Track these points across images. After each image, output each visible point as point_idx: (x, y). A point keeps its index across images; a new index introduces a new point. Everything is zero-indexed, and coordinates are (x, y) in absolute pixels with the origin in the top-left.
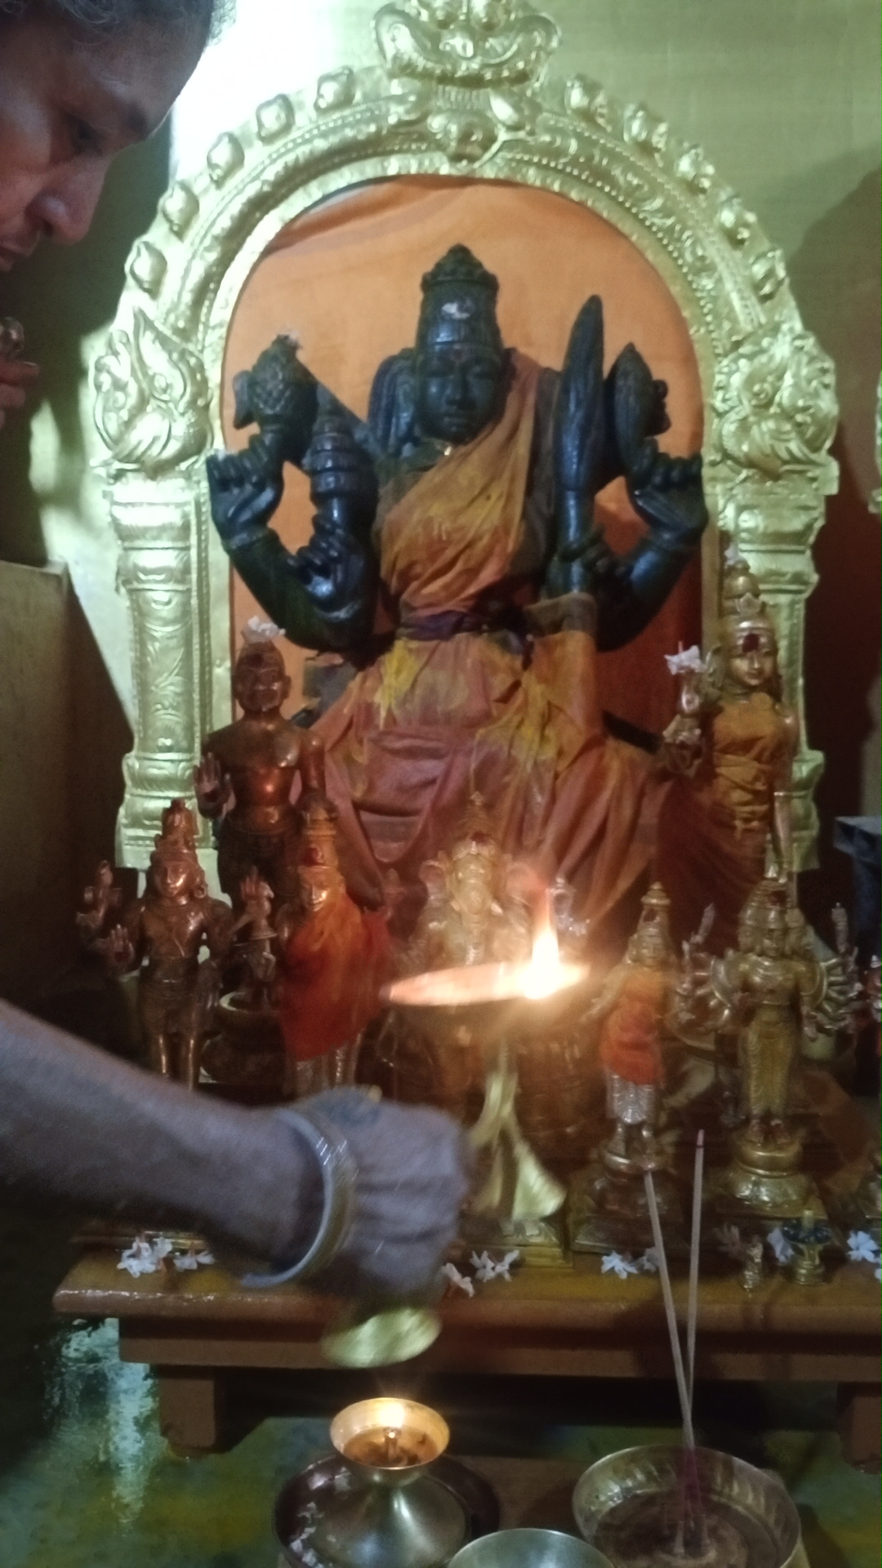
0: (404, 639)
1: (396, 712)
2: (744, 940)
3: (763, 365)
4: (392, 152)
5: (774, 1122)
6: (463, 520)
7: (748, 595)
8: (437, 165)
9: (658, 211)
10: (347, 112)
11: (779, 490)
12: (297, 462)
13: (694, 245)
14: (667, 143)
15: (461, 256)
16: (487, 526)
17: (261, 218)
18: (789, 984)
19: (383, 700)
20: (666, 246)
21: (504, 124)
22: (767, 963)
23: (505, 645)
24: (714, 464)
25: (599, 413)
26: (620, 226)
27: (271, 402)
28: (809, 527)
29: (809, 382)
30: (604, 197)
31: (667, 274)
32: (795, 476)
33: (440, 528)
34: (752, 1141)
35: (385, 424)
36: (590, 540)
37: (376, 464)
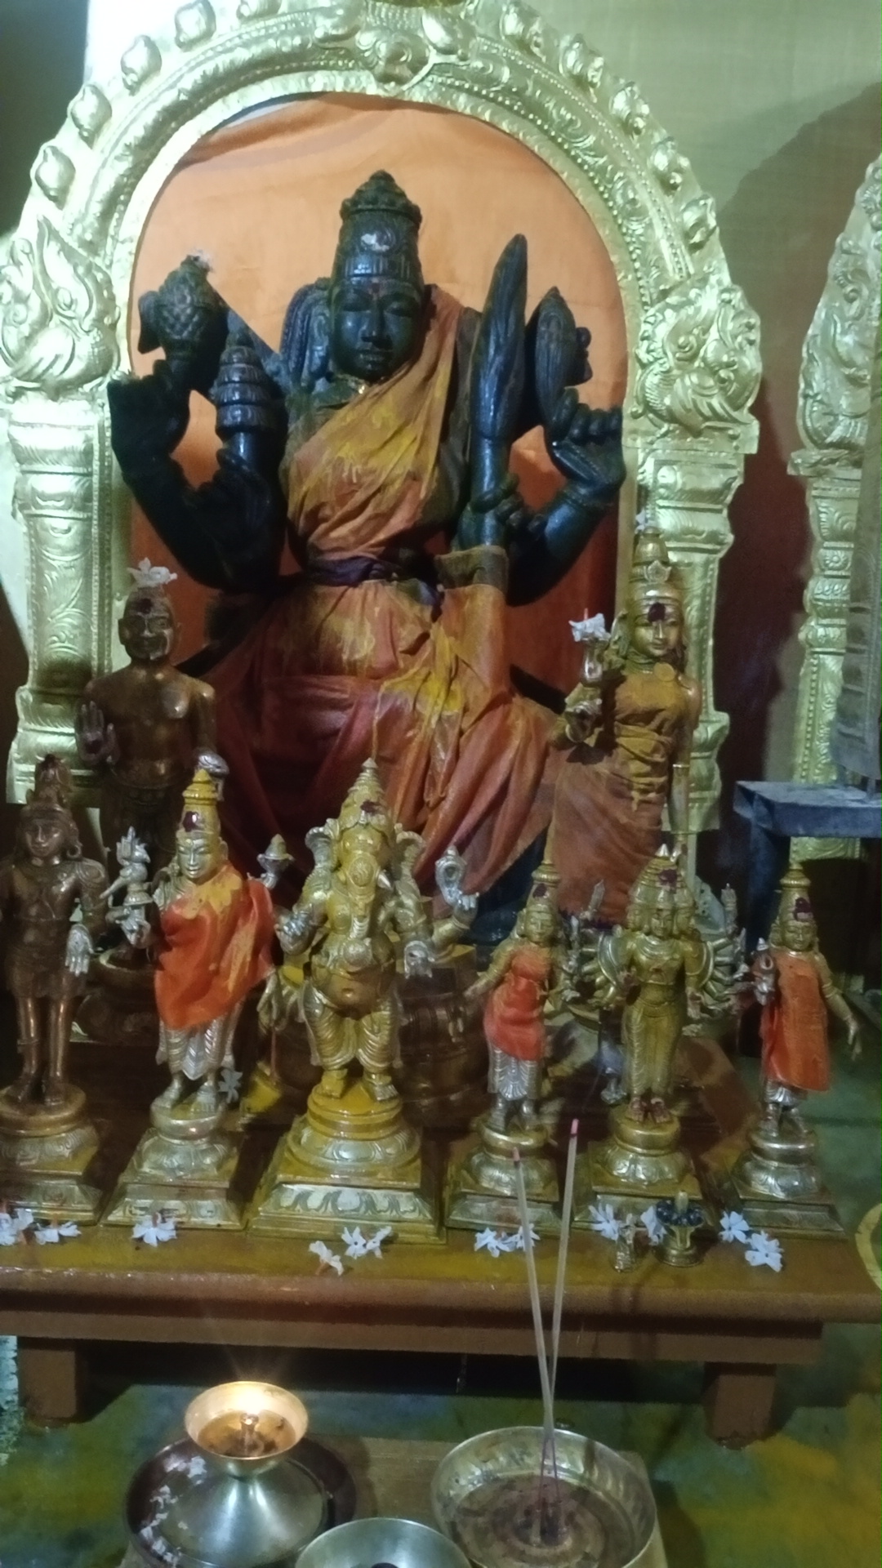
0: (311, 582)
2: (633, 918)
3: (688, 316)
4: (318, 68)
5: (653, 1101)
6: (373, 463)
7: (657, 563)
8: (364, 84)
9: (586, 149)
10: (271, 22)
11: (700, 447)
12: (205, 392)
13: (625, 186)
14: (603, 78)
15: (383, 181)
16: (398, 471)
17: (176, 129)
18: (675, 965)
19: (286, 646)
20: (597, 186)
21: (435, 46)
22: (654, 943)
23: (414, 595)
24: (635, 416)
25: (518, 362)
26: (551, 162)
27: (178, 326)
28: (727, 486)
29: (735, 337)
30: (536, 130)
31: (597, 216)
32: (716, 433)
33: (350, 470)
34: (631, 1119)
35: (298, 357)
36: (504, 491)
37: (287, 398)
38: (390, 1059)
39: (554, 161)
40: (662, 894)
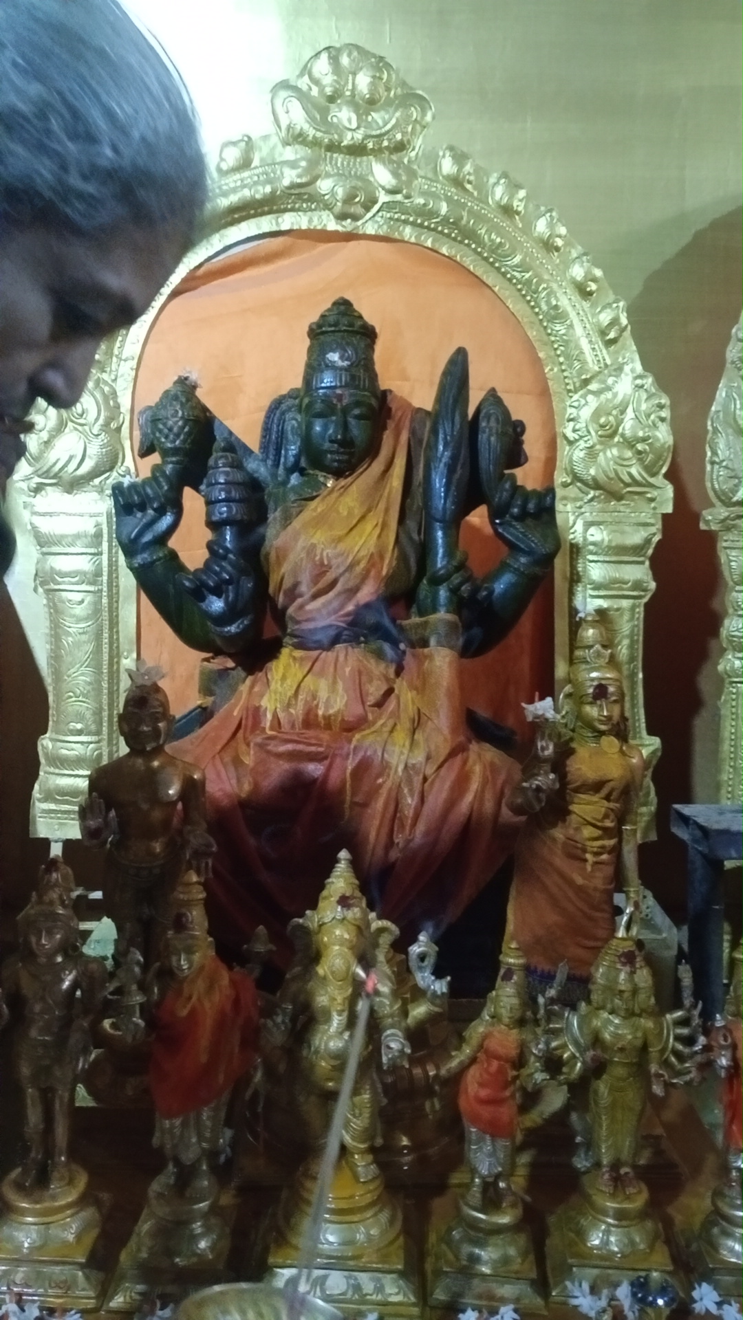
0: (291, 647)
1: (281, 715)
2: (596, 996)
3: (607, 400)
4: (286, 210)
5: (623, 1170)
6: (341, 547)
7: (598, 647)
8: (325, 222)
9: (517, 266)
10: (246, 174)
11: (622, 509)
12: (196, 488)
13: (548, 295)
14: (525, 207)
15: (344, 306)
16: (362, 553)
18: (639, 1043)
19: (269, 704)
20: (524, 296)
21: (383, 188)
23: (380, 655)
24: (565, 485)
25: (464, 452)
26: (484, 278)
27: (171, 437)
28: (648, 541)
29: (648, 416)
30: (471, 252)
31: (525, 320)
32: (636, 497)
33: (322, 554)
34: (601, 1191)
35: (275, 456)
36: (456, 567)
37: (267, 492)
38: (372, 1138)
39: (488, 277)
40: (622, 976)
